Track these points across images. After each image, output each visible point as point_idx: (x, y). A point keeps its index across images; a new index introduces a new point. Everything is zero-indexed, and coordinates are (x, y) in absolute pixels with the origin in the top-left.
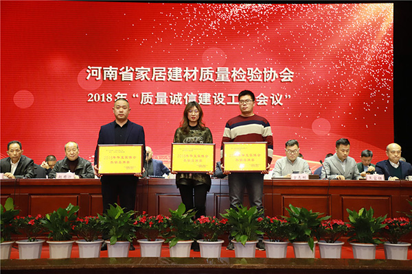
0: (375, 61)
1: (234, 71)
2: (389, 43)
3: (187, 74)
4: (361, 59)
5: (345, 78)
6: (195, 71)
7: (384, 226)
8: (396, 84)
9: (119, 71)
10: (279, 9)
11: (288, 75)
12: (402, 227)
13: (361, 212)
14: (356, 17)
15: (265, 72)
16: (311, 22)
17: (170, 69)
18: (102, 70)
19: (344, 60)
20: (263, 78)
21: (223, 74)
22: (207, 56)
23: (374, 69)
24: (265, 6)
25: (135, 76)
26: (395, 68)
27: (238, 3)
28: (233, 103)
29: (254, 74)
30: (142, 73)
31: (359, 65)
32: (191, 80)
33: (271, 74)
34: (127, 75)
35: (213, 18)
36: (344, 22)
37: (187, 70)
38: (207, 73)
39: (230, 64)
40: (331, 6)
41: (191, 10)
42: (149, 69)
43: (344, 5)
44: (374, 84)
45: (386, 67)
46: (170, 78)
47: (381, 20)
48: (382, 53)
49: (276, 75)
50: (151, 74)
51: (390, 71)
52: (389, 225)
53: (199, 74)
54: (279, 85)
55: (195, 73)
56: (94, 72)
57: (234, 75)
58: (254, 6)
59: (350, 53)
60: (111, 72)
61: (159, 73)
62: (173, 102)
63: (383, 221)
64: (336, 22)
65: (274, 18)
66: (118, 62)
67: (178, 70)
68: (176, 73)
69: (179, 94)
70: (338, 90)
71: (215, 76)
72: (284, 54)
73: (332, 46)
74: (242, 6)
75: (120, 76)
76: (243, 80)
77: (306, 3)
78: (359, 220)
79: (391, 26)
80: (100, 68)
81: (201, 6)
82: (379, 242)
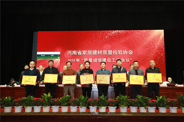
0: (159, 48)
1: (114, 51)
2: (163, 42)
3: (98, 53)
4: (154, 47)
5: (149, 53)
6: (101, 51)
7: (169, 102)
8: (166, 55)
9: (77, 52)
10: (127, 32)
11: (131, 53)
12: (175, 102)
13: (161, 97)
14: (152, 34)
15: (124, 51)
16: (138, 36)
17: (93, 51)
18: (72, 52)
19: (149, 47)
20: (123, 53)
21: (110, 52)
22: (105, 47)
23: (159, 50)
24: (123, 31)
25: (82, 53)
26: (165, 50)
27: (114, 30)
28: (113, 61)
29: (120, 52)
30: (84, 52)
31: (154, 49)
32: (100, 54)
33: (125, 52)
34: (80, 53)
35: (107, 35)
36: (148, 36)
37: (98, 51)
38: (105, 52)
39: (112, 49)
40: (144, 31)
41: (100, 33)
42: (86, 51)
43: (148, 30)
44: (159, 55)
45: (162, 49)
46: (93, 54)
47: (160, 35)
48: (161, 45)
49: (127, 52)
50: (87, 53)
51: (164, 51)
52: (171, 101)
53: (102, 52)
54: (128, 56)
55: (101, 52)
56: (69, 52)
57: (113, 53)
58: (119, 31)
59: (150, 45)
60: (75, 52)
61: (90, 52)
62: (94, 61)
63: (169, 100)
64: (146, 36)
65: (126, 35)
66: (77, 49)
67: (96, 51)
68: (95, 52)
69: (96, 59)
70: (147, 57)
71: (108, 53)
72: (129, 45)
73: (145, 43)
74: (116, 31)
75: (77, 54)
76: (116, 54)
77: (136, 30)
78: (161, 100)
79: (163, 37)
80: (71, 51)
81: (103, 31)
82: (168, 107)
